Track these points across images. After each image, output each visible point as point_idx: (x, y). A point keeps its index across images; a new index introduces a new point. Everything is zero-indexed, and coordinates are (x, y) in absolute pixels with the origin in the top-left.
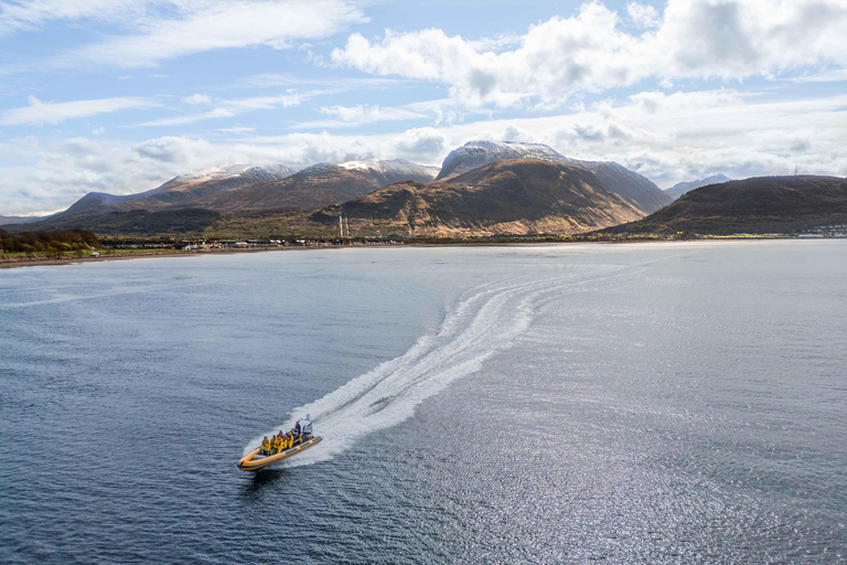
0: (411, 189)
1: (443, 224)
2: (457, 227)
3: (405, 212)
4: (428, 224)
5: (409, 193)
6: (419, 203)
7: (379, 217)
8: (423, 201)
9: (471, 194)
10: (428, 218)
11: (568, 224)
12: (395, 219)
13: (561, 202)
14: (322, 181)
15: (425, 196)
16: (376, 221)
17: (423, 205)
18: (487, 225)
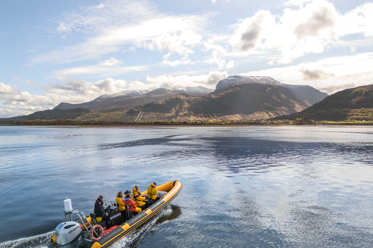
0: (182, 97)
1: (194, 115)
2: (201, 117)
3: (175, 109)
4: (186, 115)
5: (180, 99)
6: (184, 105)
7: (160, 112)
8: (187, 103)
9: (213, 99)
10: (186, 112)
11: (268, 115)
12: (168, 113)
13: (266, 104)
14: (157, 96)
15: (188, 101)
16: (158, 114)
17: (186, 105)
18: (218, 116)
